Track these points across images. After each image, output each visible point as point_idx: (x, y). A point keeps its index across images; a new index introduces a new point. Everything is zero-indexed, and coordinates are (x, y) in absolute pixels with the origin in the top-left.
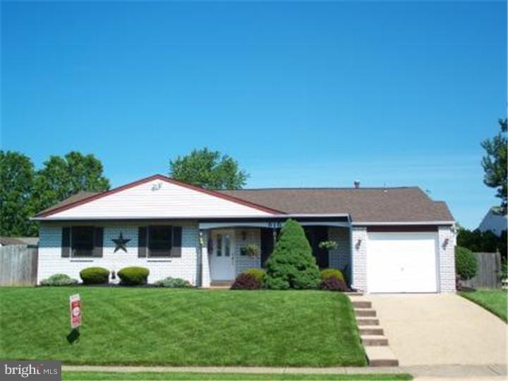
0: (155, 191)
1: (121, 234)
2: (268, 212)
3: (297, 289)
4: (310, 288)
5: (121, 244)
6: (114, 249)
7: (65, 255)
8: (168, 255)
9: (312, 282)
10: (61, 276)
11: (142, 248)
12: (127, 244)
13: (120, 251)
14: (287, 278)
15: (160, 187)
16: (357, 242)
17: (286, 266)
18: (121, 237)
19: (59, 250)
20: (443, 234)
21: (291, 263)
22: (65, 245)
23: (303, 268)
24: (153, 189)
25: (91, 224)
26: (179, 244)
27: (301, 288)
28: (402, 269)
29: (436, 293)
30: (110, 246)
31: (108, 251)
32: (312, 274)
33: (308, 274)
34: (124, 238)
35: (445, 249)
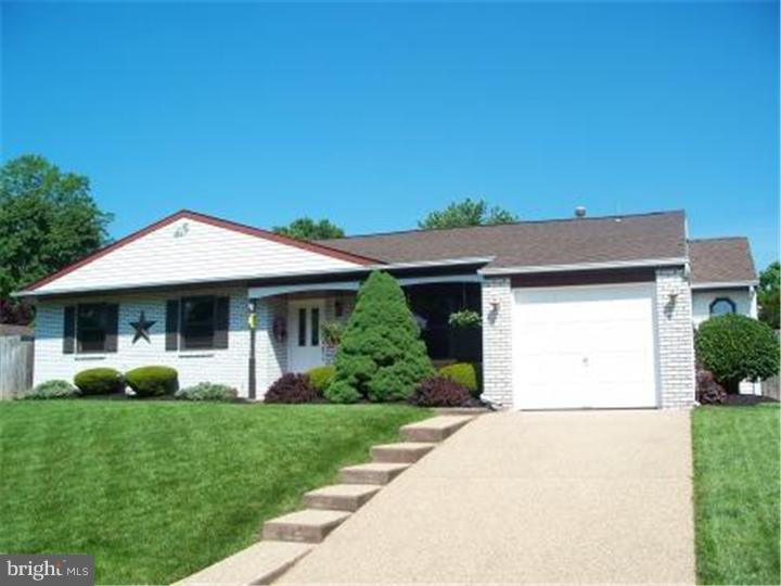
0: (180, 238)
1: (142, 313)
2: (353, 262)
3: (374, 402)
4: (398, 400)
5: (142, 329)
6: (133, 337)
7: (68, 350)
8: (210, 346)
9: (405, 389)
10: (54, 384)
11: (172, 335)
12: (151, 329)
13: (141, 340)
14: (355, 380)
15: (187, 230)
16: (492, 308)
17: (354, 358)
18: (142, 317)
19: (59, 343)
20: (667, 285)
21: (365, 353)
22: (68, 334)
23: (389, 361)
24: (177, 235)
25: (101, 299)
26: (224, 326)
27: (380, 401)
28: (585, 360)
29: (656, 408)
30: (127, 333)
31: (124, 341)
32: (405, 373)
33: (398, 374)
34: (148, 319)
35: (670, 316)
